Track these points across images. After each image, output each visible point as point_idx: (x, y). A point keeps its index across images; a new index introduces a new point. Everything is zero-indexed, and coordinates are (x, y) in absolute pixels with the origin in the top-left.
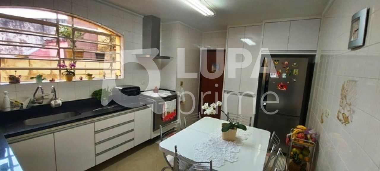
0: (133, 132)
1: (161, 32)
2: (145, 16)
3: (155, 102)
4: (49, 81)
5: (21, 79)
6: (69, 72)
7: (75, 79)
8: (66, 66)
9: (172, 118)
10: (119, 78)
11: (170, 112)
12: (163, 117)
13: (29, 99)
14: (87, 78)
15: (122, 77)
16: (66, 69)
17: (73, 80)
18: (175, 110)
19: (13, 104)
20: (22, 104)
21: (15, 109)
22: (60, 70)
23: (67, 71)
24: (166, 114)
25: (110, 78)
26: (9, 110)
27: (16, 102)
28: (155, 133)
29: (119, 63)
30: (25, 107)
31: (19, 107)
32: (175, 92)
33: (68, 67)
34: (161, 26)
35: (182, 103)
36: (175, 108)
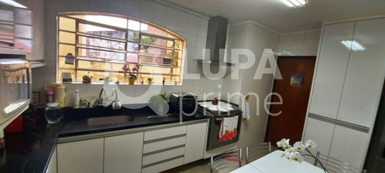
0: (183, 148)
1: (228, 35)
2: (210, 18)
3: (212, 117)
4: (114, 84)
5: (92, 80)
6: (132, 75)
7: (137, 83)
8: (130, 70)
9: (230, 138)
10: (178, 84)
11: (229, 131)
12: (220, 136)
13: (95, 99)
14: (147, 83)
15: (181, 84)
16: (130, 73)
17: (135, 84)
18: (235, 129)
19: (81, 102)
20: (89, 103)
21: (83, 107)
22: (125, 73)
23: (131, 75)
24: (224, 133)
25: (169, 84)
26: (78, 107)
27: (85, 100)
28: (208, 153)
29: (180, 68)
30: (91, 106)
31: (86, 105)
32: (237, 106)
33: (131, 71)
34: (228, 29)
35: (245, 121)
36: (236, 126)
